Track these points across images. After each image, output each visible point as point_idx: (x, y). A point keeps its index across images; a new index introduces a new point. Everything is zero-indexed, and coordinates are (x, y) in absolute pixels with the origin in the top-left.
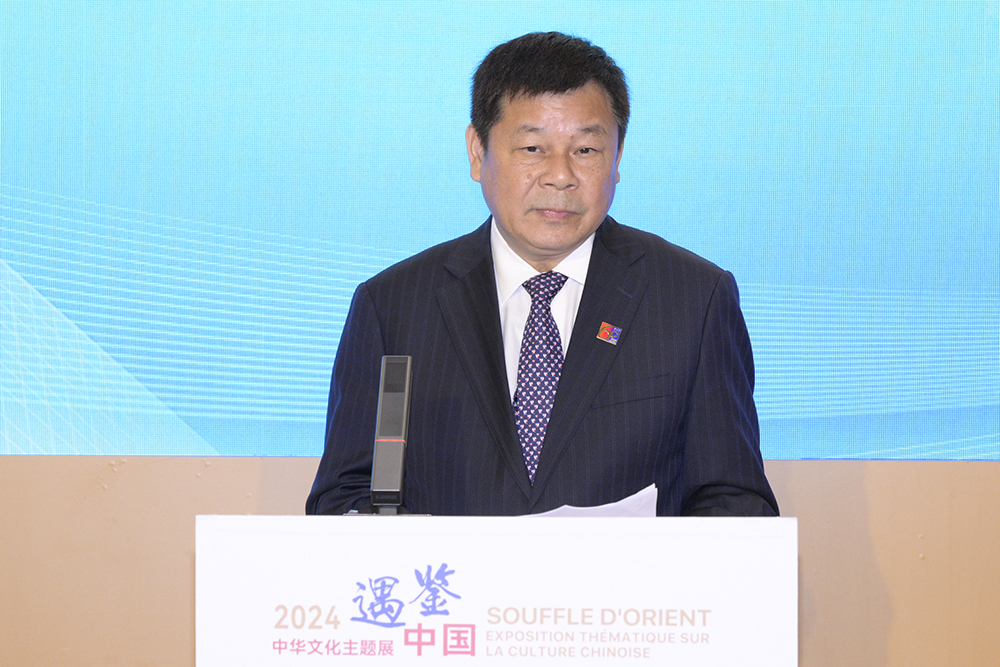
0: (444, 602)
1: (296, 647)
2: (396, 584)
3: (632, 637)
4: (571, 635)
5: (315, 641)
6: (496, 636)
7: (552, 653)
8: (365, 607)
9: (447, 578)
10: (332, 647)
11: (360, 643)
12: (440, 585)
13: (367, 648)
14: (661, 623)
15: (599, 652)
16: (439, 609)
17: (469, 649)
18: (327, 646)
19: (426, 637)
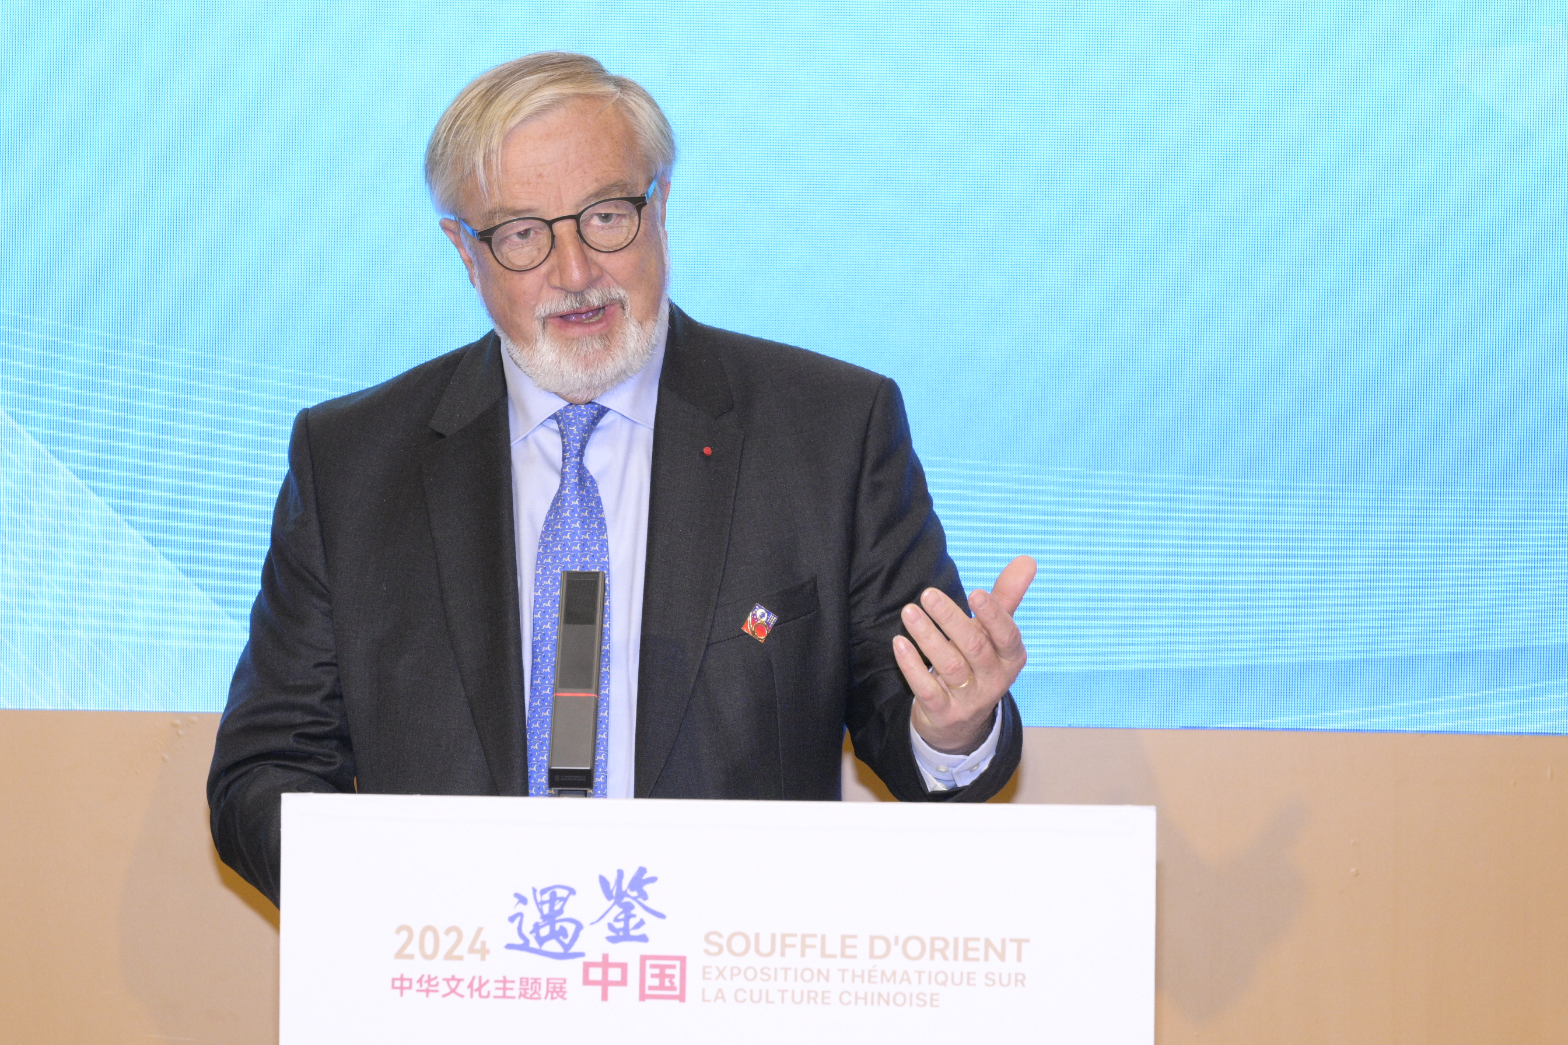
0: (641, 923)
1: (425, 986)
2: (571, 897)
3: (914, 977)
4: (825, 972)
5: (453, 978)
6: (715, 973)
7: (798, 998)
8: (527, 929)
9: (647, 888)
10: (477, 987)
11: (518, 982)
12: (635, 899)
13: (529, 988)
14: (956, 958)
15: (865, 998)
16: (633, 933)
17: (677, 993)
18: (471, 986)
19: (615, 974)
